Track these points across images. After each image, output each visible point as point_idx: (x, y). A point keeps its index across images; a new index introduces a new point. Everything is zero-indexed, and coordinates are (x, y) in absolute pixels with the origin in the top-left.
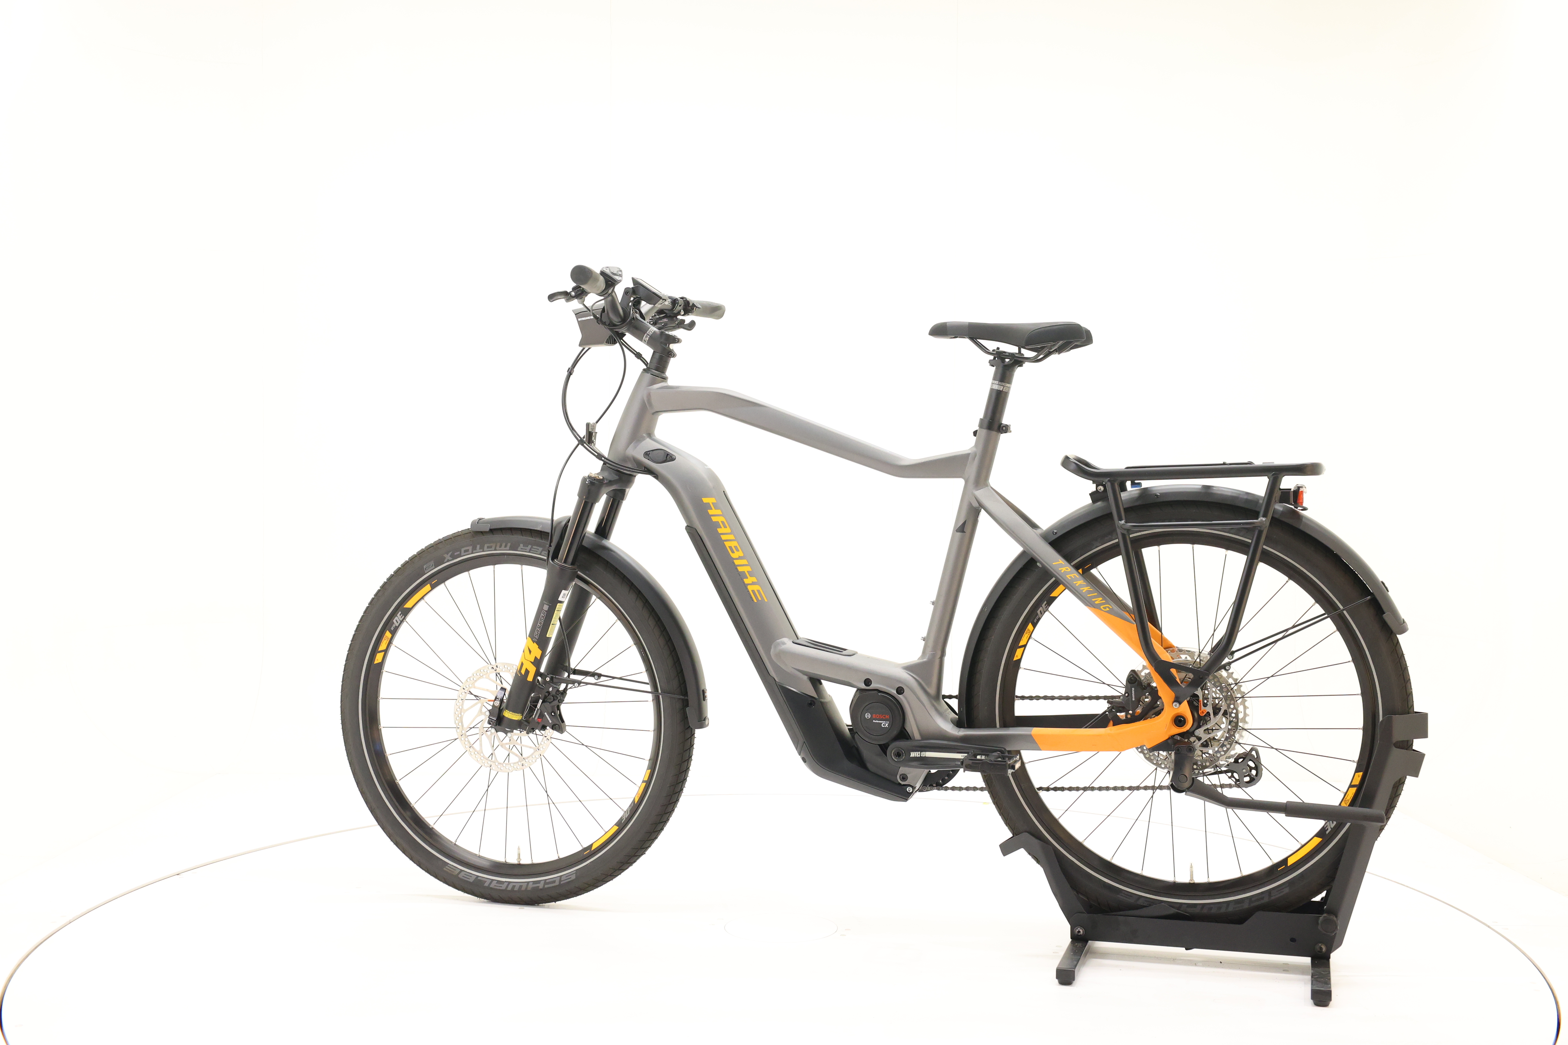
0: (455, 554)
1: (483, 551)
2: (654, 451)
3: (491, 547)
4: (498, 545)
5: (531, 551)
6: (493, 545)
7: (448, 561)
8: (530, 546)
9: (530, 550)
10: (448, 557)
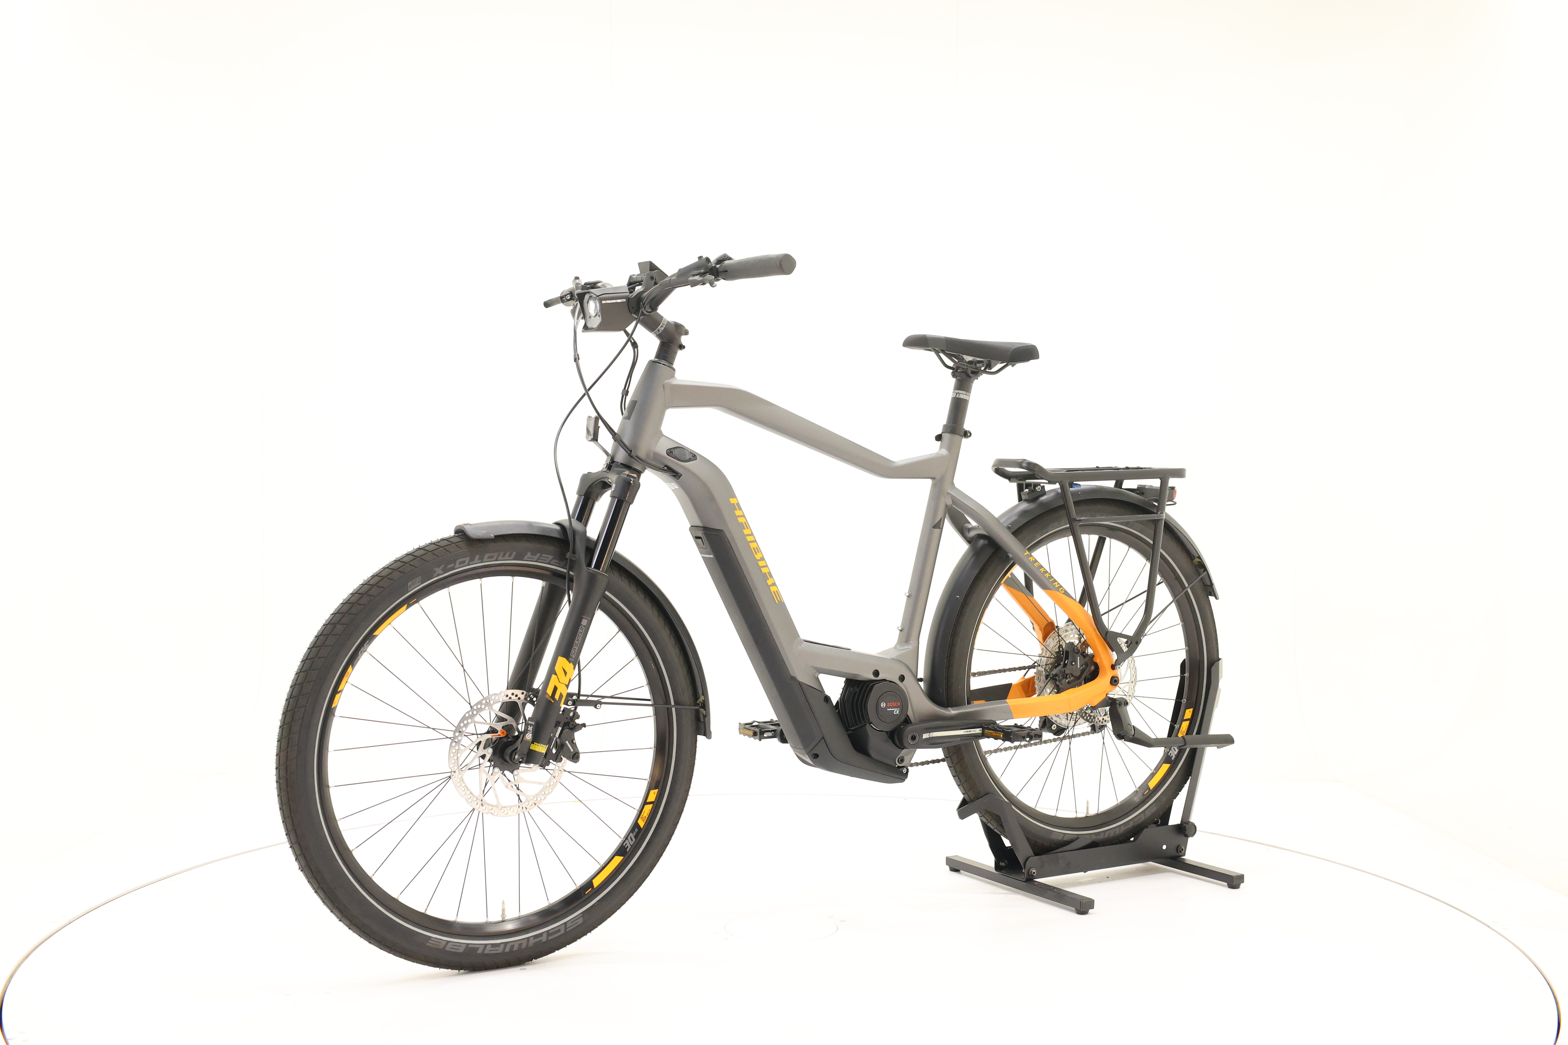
0: (449, 567)
1: (482, 562)
2: (676, 450)
3: (492, 557)
4: (502, 554)
5: (539, 561)
6: (495, 555)
7: (439, 575)
8: (539, 555)
9: (539, 559)
10: (439, 570)
